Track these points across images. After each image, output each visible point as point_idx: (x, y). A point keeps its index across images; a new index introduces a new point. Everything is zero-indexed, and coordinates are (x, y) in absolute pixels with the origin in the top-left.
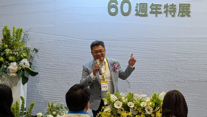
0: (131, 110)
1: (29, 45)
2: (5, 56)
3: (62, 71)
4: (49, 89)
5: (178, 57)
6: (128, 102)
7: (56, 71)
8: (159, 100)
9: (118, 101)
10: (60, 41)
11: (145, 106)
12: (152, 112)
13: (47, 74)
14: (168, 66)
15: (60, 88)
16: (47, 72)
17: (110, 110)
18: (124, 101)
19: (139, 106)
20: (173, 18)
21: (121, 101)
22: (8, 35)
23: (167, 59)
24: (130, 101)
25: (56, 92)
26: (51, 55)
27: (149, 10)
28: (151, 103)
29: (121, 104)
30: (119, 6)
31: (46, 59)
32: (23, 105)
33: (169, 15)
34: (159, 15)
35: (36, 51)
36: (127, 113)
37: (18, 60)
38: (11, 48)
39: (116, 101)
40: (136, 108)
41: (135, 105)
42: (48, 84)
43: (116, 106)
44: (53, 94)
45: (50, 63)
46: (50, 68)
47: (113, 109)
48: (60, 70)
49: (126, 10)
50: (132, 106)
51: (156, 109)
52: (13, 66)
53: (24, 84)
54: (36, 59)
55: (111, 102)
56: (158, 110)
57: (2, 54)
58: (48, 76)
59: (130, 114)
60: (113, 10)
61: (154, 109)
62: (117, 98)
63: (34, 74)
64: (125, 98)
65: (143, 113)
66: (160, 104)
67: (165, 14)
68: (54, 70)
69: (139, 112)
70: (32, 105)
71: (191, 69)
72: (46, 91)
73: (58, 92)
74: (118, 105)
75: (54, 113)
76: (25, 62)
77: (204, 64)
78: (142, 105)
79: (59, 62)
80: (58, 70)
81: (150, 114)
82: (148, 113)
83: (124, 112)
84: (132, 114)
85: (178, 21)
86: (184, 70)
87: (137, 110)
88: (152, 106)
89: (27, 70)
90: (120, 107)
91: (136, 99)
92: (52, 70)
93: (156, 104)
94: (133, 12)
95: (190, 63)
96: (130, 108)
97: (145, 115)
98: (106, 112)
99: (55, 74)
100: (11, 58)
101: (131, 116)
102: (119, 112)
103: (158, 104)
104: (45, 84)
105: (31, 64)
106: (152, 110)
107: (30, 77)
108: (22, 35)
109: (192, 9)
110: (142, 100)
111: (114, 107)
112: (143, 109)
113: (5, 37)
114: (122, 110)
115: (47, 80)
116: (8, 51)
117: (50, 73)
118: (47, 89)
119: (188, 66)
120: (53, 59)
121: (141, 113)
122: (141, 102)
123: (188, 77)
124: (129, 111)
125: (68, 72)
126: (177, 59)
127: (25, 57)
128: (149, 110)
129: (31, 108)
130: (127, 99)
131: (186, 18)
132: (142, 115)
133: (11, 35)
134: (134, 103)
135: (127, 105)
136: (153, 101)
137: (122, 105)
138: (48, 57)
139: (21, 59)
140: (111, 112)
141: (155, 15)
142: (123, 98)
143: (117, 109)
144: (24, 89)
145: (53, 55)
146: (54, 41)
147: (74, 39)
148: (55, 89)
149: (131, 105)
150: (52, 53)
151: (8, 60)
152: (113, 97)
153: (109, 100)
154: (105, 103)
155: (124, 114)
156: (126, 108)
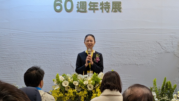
0: (76, 88)
3: (17, 59)
4: (6, 75)
5: (113, 45)
6: (74, 81)
7: (11, 59)
8: (98, 79)
9: (65, 81)
10: (14, 34)
11: (87, 84)
12: (93, 88)
13: (4, 62)
14: (105, 53)
15: (15, 74)
16: (4, 60)
17: (59, 88)
18: (70, 81)
19: (82, 84)
20: (107, 13)
21: (67, 81)
23: (104, 47)
24: (75, 80)
25: (11, 77)
26: (7, 46)
27: (88, 7)
28: (91, 82)
30: (63, 4)
31: (2, 49)
34: (96, 11)
36: (73, 90)
39: (63, 81)
40: (80, 86)
41: (79, 83)
42: (5, 71)
43: (64, 85)
44: (9, 79)
45: (6, 53)
46: (6, 57)
47: (61, 87)
48: (15, 58)
49: (69, 8)
50: (77, 85)
51: (96, 86)
55: (60, 82)
56: (97, 87)
58: (4, 64)
59: (75, 90)
60: (58, 8)
61: (94, 86)
62: (65, 78)
64: (71, 78)
65: (85, 90)
66: (99, 82)
67: (101, 11)
68: (10, 59)
69: (82, 88)
71: (123, 54)
72: (3, 76)
73: (14, 77)
74: (66, 84)
77: (134, 51)
78: (84, 83)
79: (14, 52)
80: (13, 58)
81: (91, 90)
82: (89, 89)
83: (71, 89)
84: (77, 91)
85: (112, 15)
86: (118, 55)
87: (80, 87)
88: (93, 83)
90: (67, 85)
91: (79, 78)
92: (8, 59)
93: (96, 82)
94: (75, 9)
95: (122, 50)
96: (75, 86)
97: (88, 91)
98: (56, 90)
99: (10, 62)
101: (76, 92)
102: (66, 90)
103: (97, 82)
104: (2, 71)
106: (92, 87)
109: (122, 6)
110: (84, 79)
111: (62, 86)
112: (86, 87)
114: (68, 88)
115: (4, 67)
117: (6, 61)
118: (4, 75)
119: (120, 52)
120: (8, 50)
121: (84, 90)
122: (84, 81)
123: (121, 61)
124: (75, 89)
125: (21, 60)
126: (112, 47)
128: (90, 87)
130: (72, 79)
131: (118, 13)
132: (85, 91)
134: (78, 82)
135: (73, 84)
136: (93, 80)
137: (68, 84)
138: (4, 48)
140: (60, 89)
141: (93, 11)
142: (69, 78)
143: (65, 87)
145: (9, 46)
146: (9, 34)
147: (26, 32)
148: (11, 75)
149: (76, 83)
150: (7, 44)
152: (61, 78)
153: (58, 80)
154: (55, 83)
155: (71, 91)
156: (72, 86)
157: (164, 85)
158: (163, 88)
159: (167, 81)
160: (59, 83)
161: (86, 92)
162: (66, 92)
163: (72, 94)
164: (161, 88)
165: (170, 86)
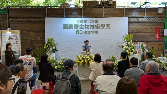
1: (55, 43)
2: (48, 46)
5: (95, 45)
19: (86, 58)
22: (49, 40)
27: (87, 33)
29: (81, 58)
30: (79, 32)
32: (54, 59)
33: (93, 34)
34: (90, 34)
35: (57, 44)
37: (52, 47)
38: (50, 44)
42: (61, 53)
43: (80, 58)
45: (61, 47)
49: (81, 33)
52: (51, 49)
53: (54, 53)
54: (57, 46)
57: (48, 45)
60: (78, 33)
63: (57, 51)
64: (82, 56)
70: (57, 59)
75: (63, 61)
76: (54, 47)
77: (102, 47)
82: (88, 60)
85: (95, 35)
88: (89, 58)
89: (55, 49)
92: (61, 49)
94: (83, 33)
100: (50, 46)
105: (56, 48)
107: (56, 51)
108: (53, 40)
109: (98, 32)
112: (87, 59)
113: (48, 41)
116: (49, 45)
119: (98, 47)
122: (86, 57)
127: (54, 46)
129: (56, 60)
131: (97, 34)
133: (50, 40)
139: (53, 47)
144: (54, 55)
146: (62, 41)
149: (84, 58)
150: (61, 45)
151: (49, 47)
152: (79, 56)
153: (78, 56)
154: (77, 58)
155: (82, 60)
156: (83, 59)
157: (112, 58)
158: (112, 59)
159: (113, 56)
160: (78, 57)
161: (87, 61)
162: (81, 60)
163: (83, 61)
164: (111, 59)
165: (114, 58)
